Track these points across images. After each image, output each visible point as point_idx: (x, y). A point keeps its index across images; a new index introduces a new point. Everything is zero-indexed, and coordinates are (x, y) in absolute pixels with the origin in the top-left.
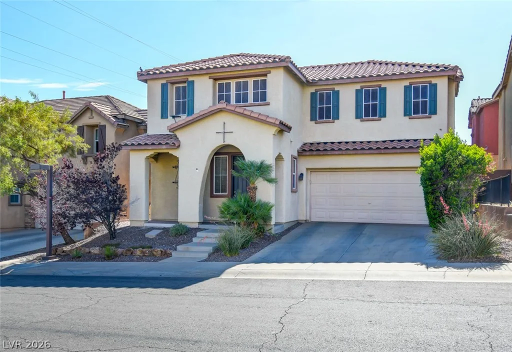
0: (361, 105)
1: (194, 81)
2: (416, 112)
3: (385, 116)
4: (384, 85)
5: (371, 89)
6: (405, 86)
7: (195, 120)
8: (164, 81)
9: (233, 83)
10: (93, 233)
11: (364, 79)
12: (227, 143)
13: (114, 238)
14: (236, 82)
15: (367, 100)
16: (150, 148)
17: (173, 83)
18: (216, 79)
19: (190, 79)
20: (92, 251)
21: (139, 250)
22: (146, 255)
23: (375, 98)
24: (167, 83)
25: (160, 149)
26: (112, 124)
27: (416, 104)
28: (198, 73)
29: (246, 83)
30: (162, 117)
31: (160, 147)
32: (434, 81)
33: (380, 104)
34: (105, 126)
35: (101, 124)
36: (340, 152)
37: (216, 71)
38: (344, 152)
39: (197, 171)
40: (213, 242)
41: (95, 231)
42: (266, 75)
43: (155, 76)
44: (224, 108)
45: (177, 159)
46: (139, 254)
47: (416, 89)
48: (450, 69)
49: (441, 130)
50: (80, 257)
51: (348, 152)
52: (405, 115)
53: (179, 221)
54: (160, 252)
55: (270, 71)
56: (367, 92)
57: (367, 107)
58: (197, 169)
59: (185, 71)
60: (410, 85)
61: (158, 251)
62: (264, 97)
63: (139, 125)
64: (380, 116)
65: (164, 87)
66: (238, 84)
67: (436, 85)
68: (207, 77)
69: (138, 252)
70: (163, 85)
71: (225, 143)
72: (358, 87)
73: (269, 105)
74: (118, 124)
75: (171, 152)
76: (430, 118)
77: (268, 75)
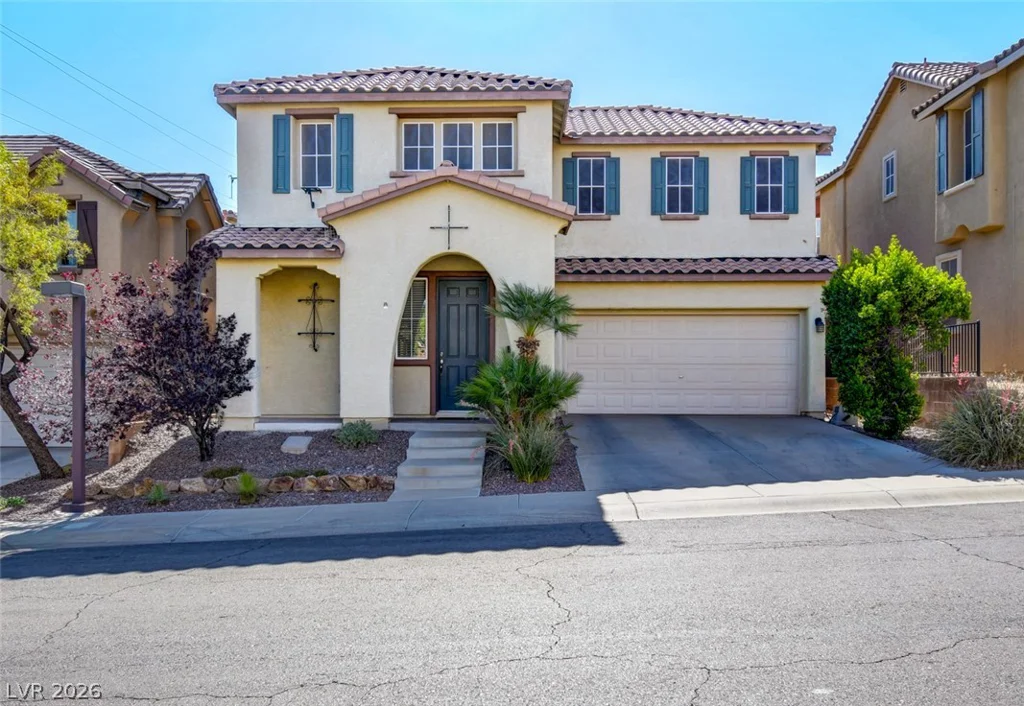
0: (662, 189)
1: (352, 116)
2: (762, 207)
3: (706, 212)
4: (704, 152)
5: (680, 158)
6: (742, 158)
7: (385, 198)
8: (281, 111)
9: (438, 127)
10: (131, 448)
11: (670, 140)
12: (454, 250)
13: (210, 457)
14: (445, 125)
15: (672, 179)
16: (276, 256)
17: (298, 117)
18: (401, 116)
19: (344, 110)
20: (187, 487)
21: (310, 480)
22: (327, 488)
23: (686, 178)
24: (288, 115)
25: (301, 259)
26: (118, 202)
27: (762, 193)
28: (366, 98)
29: (468, 129)
30: (276, 190)
31: (300, 253)
32: (793, 152)
33: (698, 187)
34: (94, 205)
35: (85, 199)
36: (634, 278)
37: (409, 97)
38: (642, 278)
39: (385, 307)
40: (468, 456)
41: (133, 444)
42: (514, 115)
43: (261, 99)
44: (452, 176)
45: (335, 282)
46: (311, 488)
47: (762, 164)
48: (824, 132)
49: (805, 241)
50: (166, 502)
51: (651, 278)
52: (743, 212)
53: (342, 416)
54: (362, 481)
55: (525, 107)
56: (673, 165)
57: (673, 192)
58: (386, 304)
59: (336, 92)
60: (751, 155)
61: (359, 479)
62: (506, 160)
63: (163, 206)
64: (698, 212)
65: (279, 123)
66: (449, 130)
67: (795, 160)
68: (383, 110)
69: (308, 484)
70: (277, 119)
71: (450, 251)
72: (656, 153)
73: (523, 176)
74: (134, 202)
75: (321, 266)
76: (787, 219)
77: (520, 115)
